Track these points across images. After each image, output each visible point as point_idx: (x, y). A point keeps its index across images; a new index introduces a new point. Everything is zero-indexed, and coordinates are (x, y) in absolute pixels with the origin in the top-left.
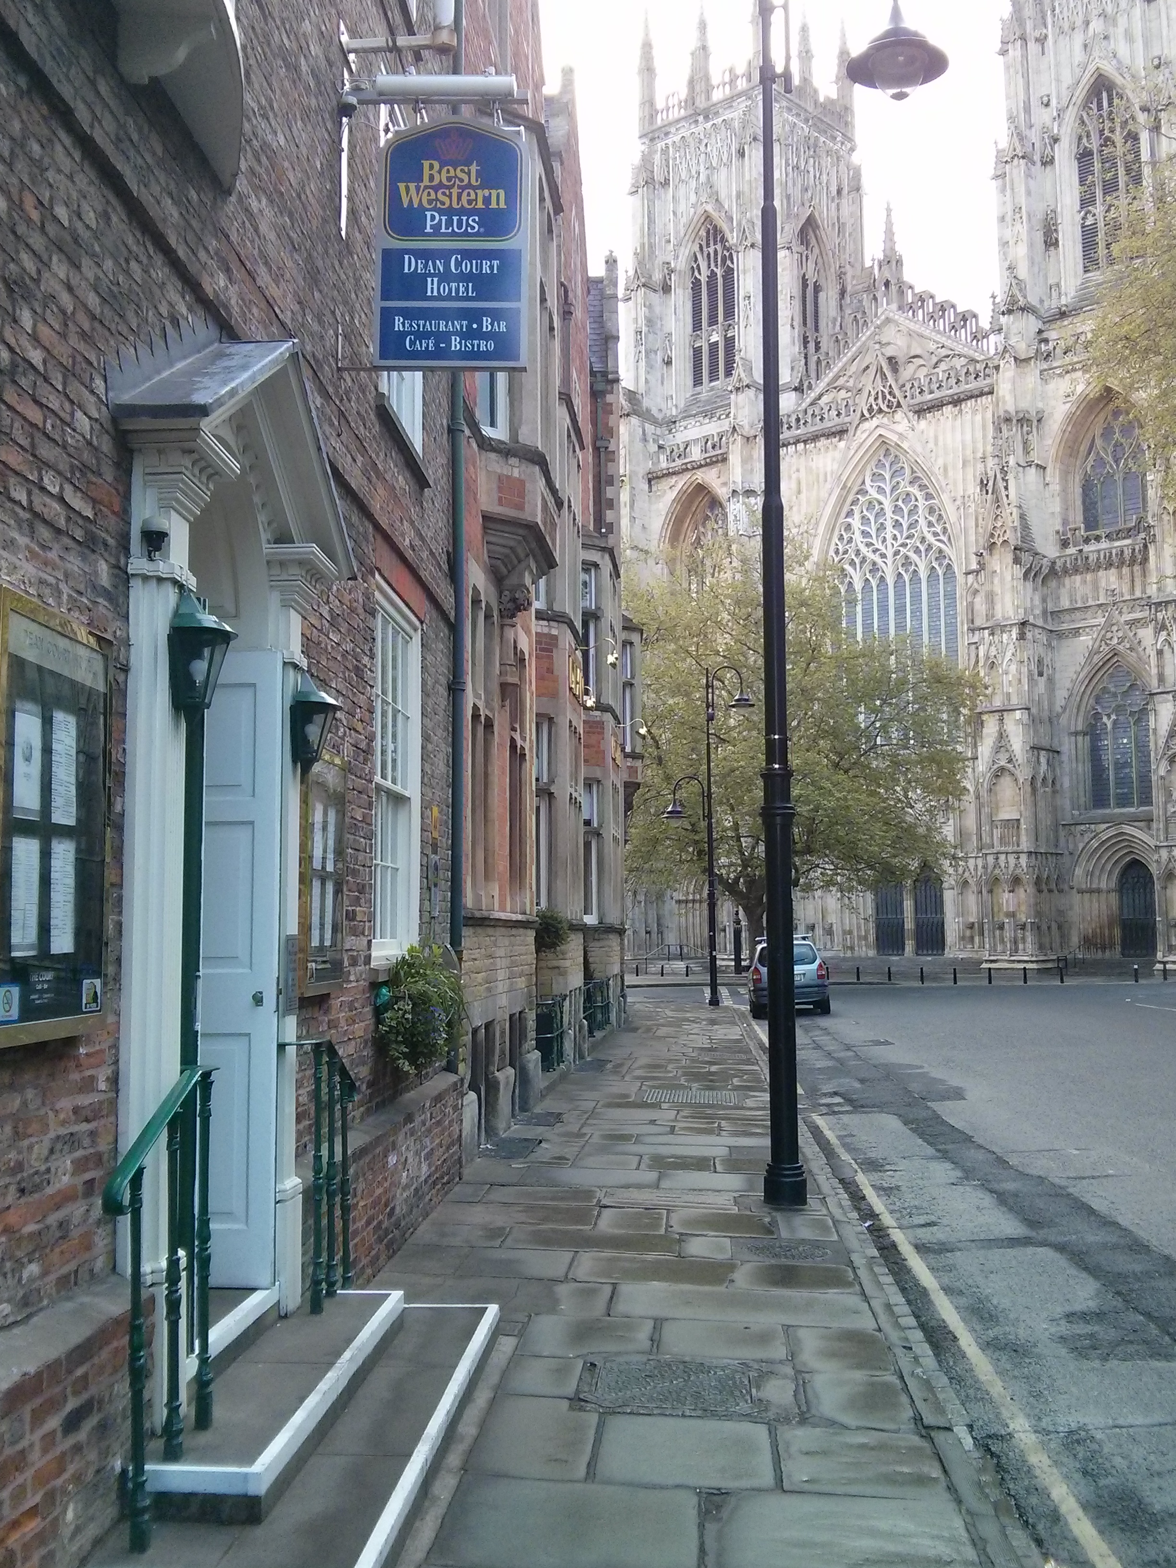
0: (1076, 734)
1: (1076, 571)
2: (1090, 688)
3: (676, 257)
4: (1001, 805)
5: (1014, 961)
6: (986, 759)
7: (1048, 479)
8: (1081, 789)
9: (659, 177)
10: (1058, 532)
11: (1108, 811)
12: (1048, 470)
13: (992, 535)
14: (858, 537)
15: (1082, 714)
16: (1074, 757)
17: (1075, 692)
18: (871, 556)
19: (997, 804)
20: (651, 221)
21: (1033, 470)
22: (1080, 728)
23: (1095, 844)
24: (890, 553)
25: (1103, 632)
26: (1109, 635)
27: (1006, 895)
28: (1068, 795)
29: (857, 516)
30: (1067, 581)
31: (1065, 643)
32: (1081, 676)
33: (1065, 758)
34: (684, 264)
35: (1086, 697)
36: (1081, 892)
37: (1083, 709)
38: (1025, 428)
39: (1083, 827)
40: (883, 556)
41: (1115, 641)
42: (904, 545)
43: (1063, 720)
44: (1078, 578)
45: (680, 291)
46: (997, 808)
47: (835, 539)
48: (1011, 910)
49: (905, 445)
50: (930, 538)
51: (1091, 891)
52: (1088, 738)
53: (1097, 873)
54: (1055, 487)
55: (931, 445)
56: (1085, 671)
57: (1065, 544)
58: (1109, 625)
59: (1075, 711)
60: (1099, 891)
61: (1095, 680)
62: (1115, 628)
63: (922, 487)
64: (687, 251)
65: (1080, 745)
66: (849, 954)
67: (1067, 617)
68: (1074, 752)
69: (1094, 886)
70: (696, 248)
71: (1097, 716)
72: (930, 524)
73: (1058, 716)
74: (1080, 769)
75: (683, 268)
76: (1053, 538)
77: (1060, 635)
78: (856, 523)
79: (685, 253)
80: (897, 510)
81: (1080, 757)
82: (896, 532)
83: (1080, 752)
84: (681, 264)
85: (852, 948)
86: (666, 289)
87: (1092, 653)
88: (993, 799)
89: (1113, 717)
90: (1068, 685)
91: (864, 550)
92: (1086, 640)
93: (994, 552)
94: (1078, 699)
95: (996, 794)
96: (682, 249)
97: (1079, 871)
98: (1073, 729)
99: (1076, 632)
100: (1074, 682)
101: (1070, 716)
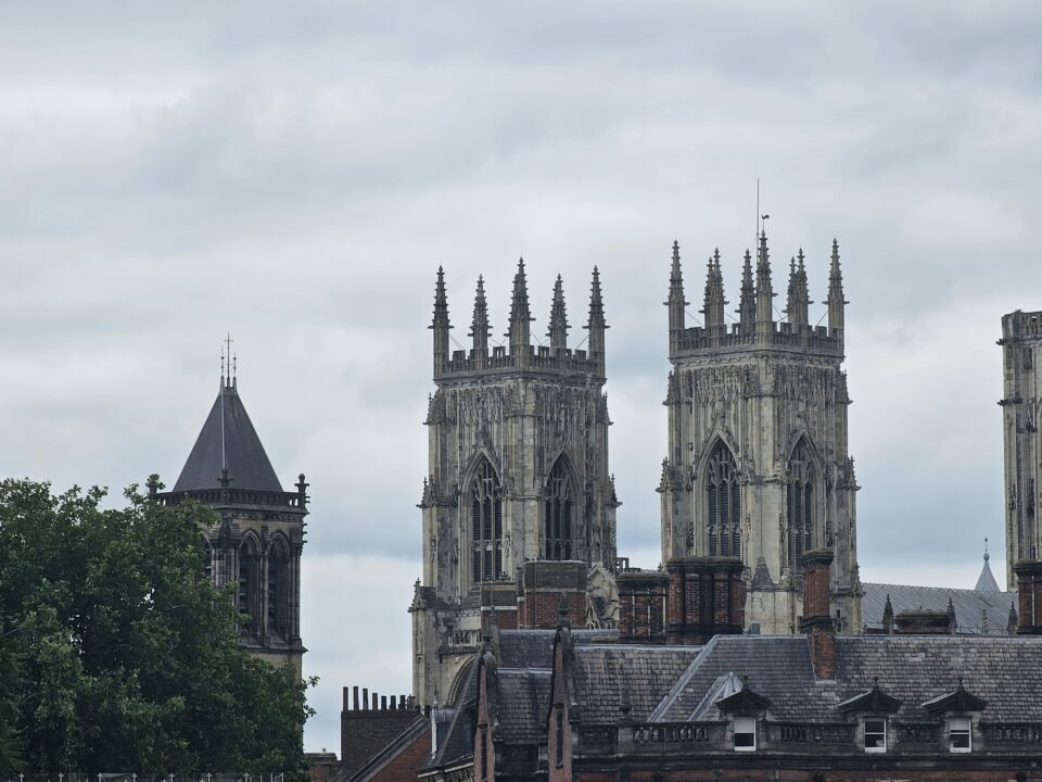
3: (462, 483)
9: (449, 415)
20: (444, 451)
45: (464, 508)
64: (470, 479)
70: (476, 477)
75: (466, 491)
79: (467, 480)
84: (465, 488)
86: (454, 505)
96: (466, 476)
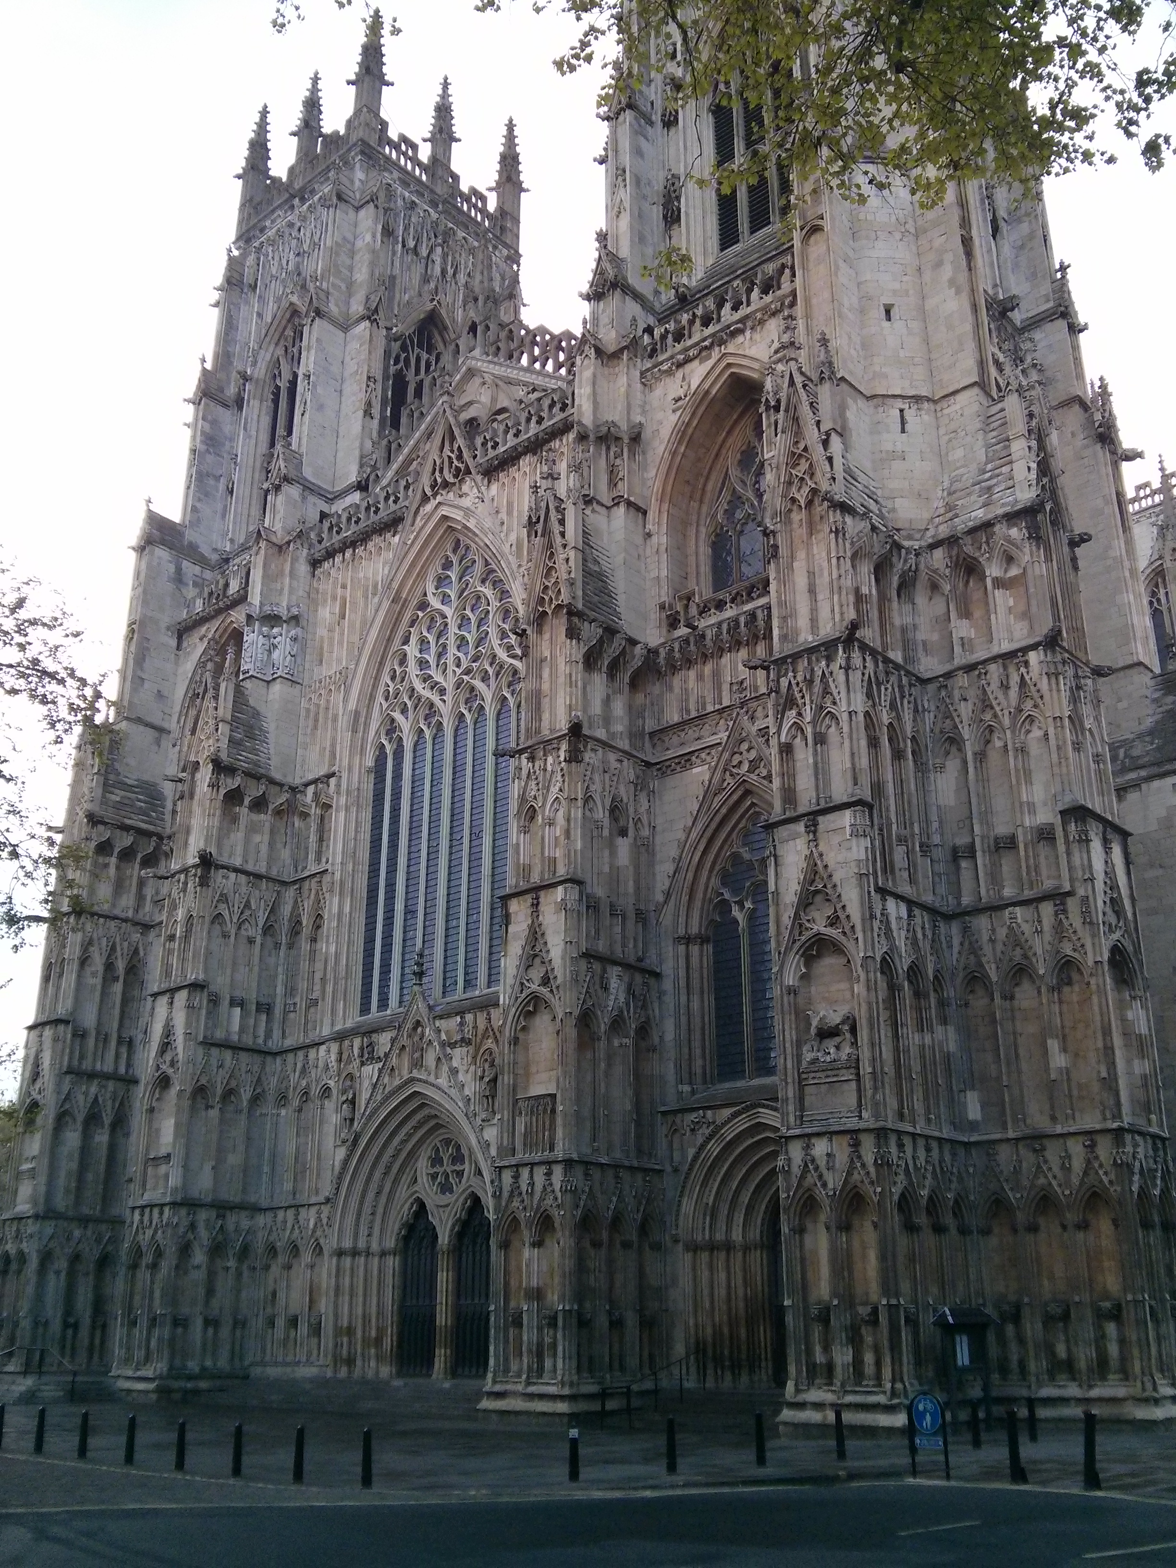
0: (688, 940)
1: (689, 663)
2: (711, 857)
3: (255, 363)
4: (533, 1069)
5: (531, 1396)
6: (510, 981)
7: (649, 526)
8: (696, 1044)
9: (248, 279)
10: (662, 607)
11: (740, 1084)
12: (650, 515)
13: (541, 601)
14: (413, 669)
15: (698, 904)
16: (683, 983)
17: (684, 864)
18: (427, 693)
19: (527, 1066)
21: (622, 509)
22: (694, 930)
23: (714, 1148)
24: (449, 684)
25: (726, 755)
26: (736, 759)
27: (526, 1253)
28: (672, 1054)
29: (413, 640)
30: (677, 681)
31: (671, 781)
32: (694, 835)
33: (667, 985)
34: (263, 371)
35: (705, 873)
36: (694, 1248)
37: (700, 895)
38: (613, 449)
39: (693, 1116)
40: (442, 692)
41: (745, 767)
42: (468, 672)
43: (667, 918)
44: (692, 674)
45: (255, 403)
46: (527, 1075)
47: (386, 678)
48: (534, 1283)
49: (471, 524)
50: (502, 655)
51: (712, 1247)
52: (709, 948)
53: (724, 1210)
54: (661, 539)
55: (503, 515)
56: (700, 826)
57: (673, 623)
58: (737, 740)
59: (685, 898)
60: (728, 1247)
61: (718, 843)
62: (745, 746)
63: (495, 583)
64: (268, 357)
65: (695, 961)
66: (343, 1372)
67: (675, 739)
68: (682, 973)
69: (719, 1236)
70: (280, 352)
71: (724, 906)
72: (503, 635)
73: (658, 910)
74: (695, 1005)
75: (262, 376)
76: (655, 615)
77: (664, 769)
78: (412, 650)
79: (265, 358)
80: (464, 621)
81: (695, 983)
82: (460, 654)
83: (695, 975)
84: (260, 371)
85: (350, 1362)
86: (239, 403)
87: (710, 792)
88: (521, 1058)
89: (748, 905)
90: (674, 852)
91: (418, 686)
92: (700, 773)
93: (546, 628)
94: (690, 876)
95: (526, 1049)
96: (262, 352)
97: (688, 1206)
98: (681, 931)
99: (686, 760)
100: (682, 846)
101: (677, 908)
